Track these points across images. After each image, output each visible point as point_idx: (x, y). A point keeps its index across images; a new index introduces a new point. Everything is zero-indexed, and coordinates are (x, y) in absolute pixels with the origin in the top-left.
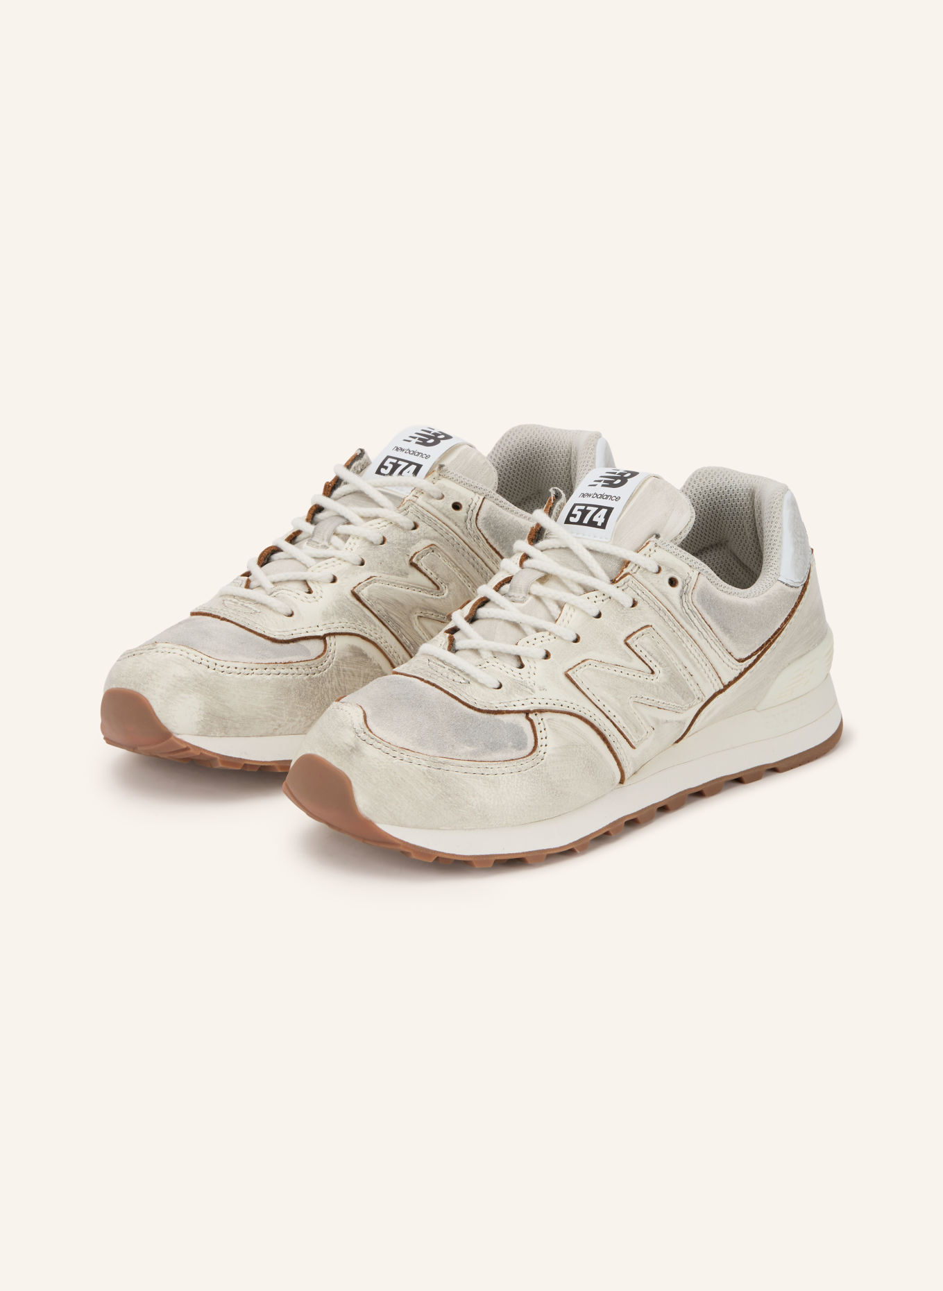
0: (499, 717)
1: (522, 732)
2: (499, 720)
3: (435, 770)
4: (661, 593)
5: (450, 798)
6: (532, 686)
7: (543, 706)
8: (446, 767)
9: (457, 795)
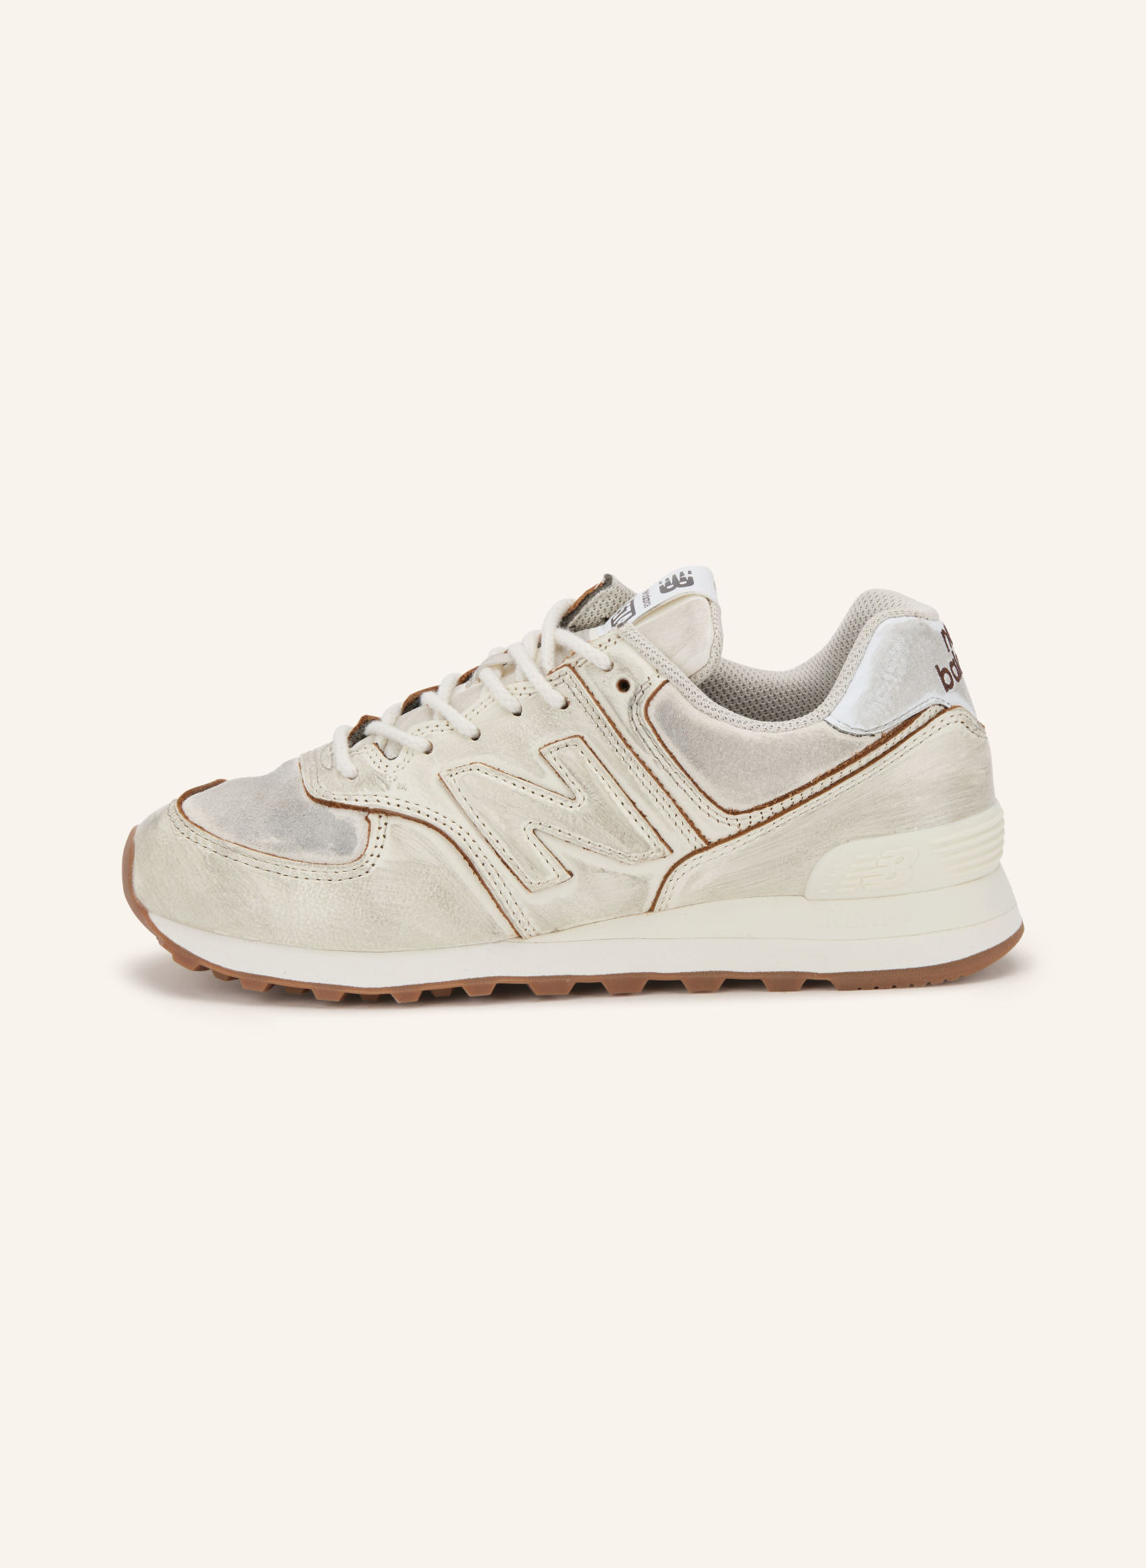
0: (332, 810)
1: (353, 834)
2: (331, 814)
3: (220, 857)
4: (605, 696)
5: (225, 894)
6: (390, 781)
7: (393, 808)
8: (234, 856)
9: (234, 891)
